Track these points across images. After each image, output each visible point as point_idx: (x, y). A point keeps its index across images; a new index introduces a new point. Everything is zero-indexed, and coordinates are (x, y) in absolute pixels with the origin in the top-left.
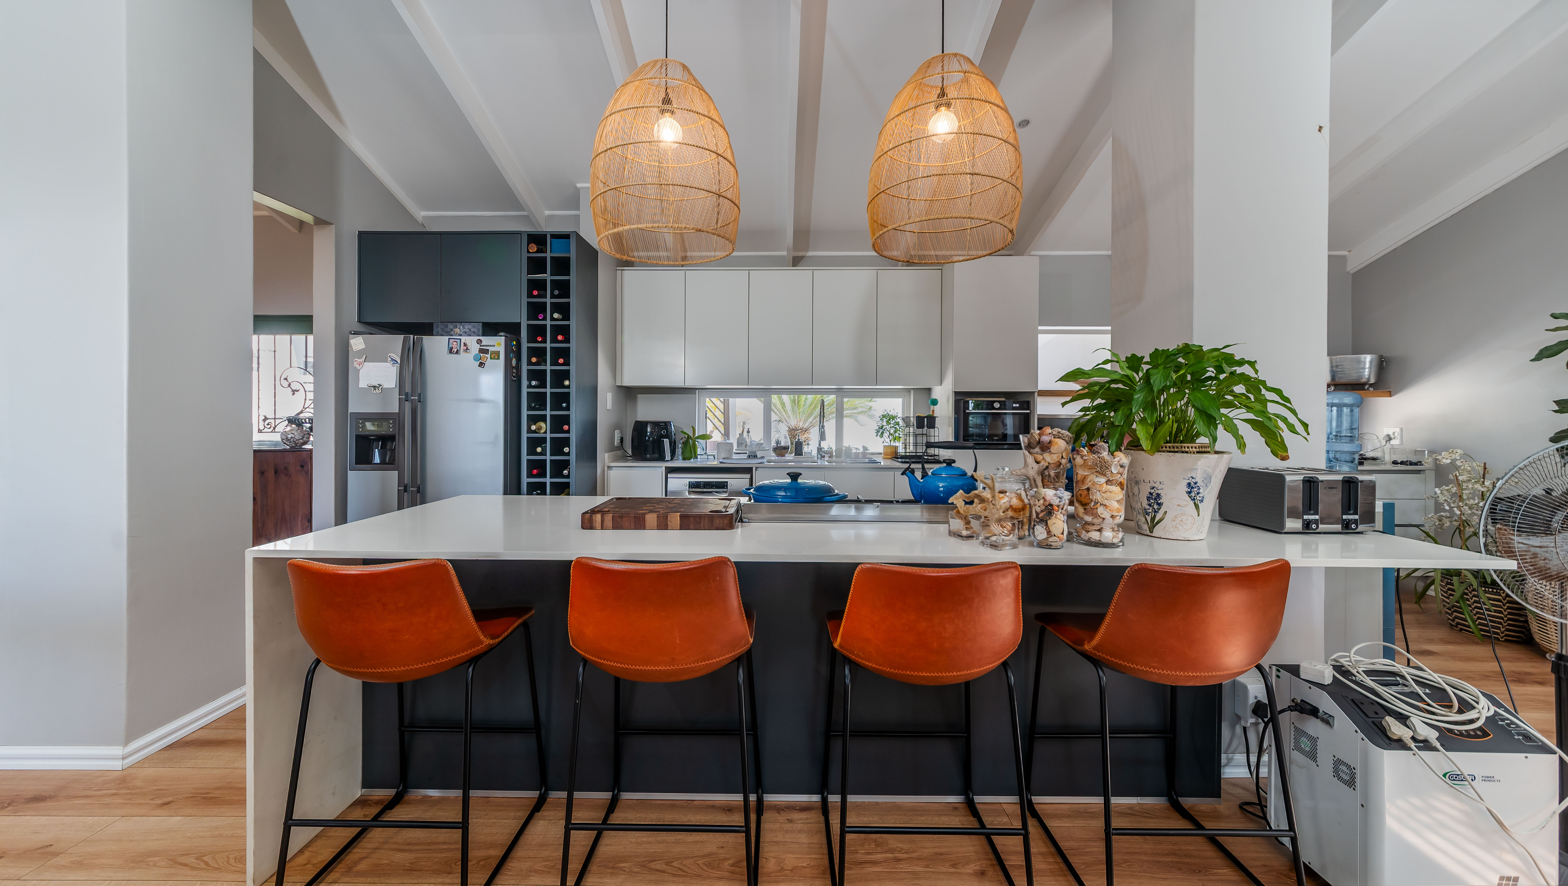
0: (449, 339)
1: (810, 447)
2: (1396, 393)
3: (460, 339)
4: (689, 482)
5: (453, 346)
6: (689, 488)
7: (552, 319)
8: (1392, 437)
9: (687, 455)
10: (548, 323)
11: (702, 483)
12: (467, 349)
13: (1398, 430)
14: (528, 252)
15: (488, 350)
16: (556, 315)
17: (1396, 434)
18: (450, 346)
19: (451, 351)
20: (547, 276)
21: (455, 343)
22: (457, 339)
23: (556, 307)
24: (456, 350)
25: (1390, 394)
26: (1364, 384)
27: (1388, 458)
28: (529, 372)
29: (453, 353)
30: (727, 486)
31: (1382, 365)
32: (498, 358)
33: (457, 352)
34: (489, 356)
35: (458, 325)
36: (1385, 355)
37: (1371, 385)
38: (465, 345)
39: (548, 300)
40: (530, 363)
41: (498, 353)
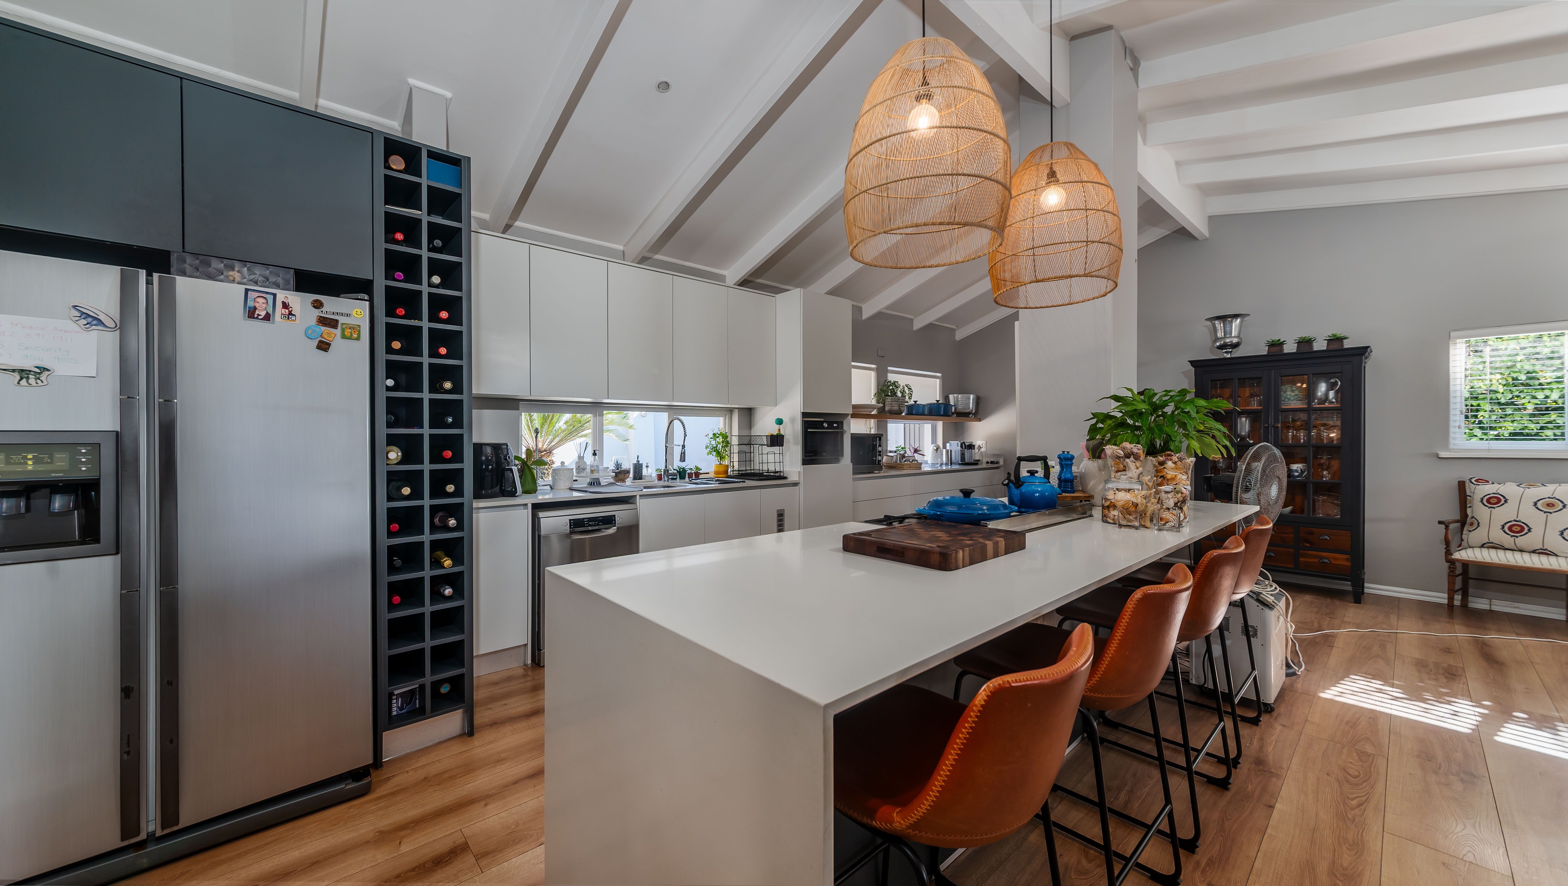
0: (247, 290)
1: (650, 470)
2: (983, 419)
3: (275, 295)
4: (570, 520)
5: (257, 305)
6: (570, 528)
7: (430, 285)
8: (981, 446)
9: (527, 488)
10: (425, 289)
11: (585, 520)
12: (290, 314)
13: (984, 442)
14: (388, 167)
15: (337, 321)
16: (436, 280)
17: (983, 446)
18: (250, 303)
19: (251, 313)
20: (422, 214)
21: (261, 300)
22: (267, 293)
23: (435, 267)
24: (263, 313)
25: (980, 420)
26: (969, 413)
27: (985, 460)
28: (389, 363)
29: (257, 318)
30: (615, 520)
31: (978, 401)
32: (358, 339)
33: (267, 317)
34: (338, 332)
35: (237, 265)
36: (979, 395)
37: (973, 414)
38: (285, 306)
39: (425, 254)
40: (389, 350)
41: (356, 328)
